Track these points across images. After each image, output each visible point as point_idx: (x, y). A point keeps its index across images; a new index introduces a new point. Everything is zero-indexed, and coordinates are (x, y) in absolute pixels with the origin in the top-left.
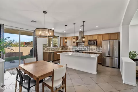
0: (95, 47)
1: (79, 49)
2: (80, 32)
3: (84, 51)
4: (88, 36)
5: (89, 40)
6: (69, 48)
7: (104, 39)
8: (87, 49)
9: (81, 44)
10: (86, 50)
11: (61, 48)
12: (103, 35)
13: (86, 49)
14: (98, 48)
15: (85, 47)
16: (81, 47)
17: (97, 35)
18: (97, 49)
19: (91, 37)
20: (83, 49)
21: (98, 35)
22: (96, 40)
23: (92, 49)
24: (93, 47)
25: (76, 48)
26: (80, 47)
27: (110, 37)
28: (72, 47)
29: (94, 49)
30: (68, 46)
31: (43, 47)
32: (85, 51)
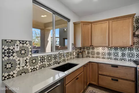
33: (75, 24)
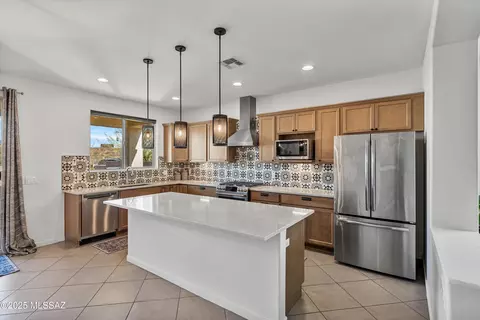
0: (311, 170)
1: (243, 175)
2: (243, 100)
3: (261, 184)
4: (275, 115)
5: (282, 137)
6: (204, 172)
7: (350, 130)
8: (273, 177)
9: (249, 154)
10: (271, 181)
11: (165, 173)
12: (344, 109)
13: (270, 176)
14: (322, 172)
15: (267, 166)
16: (251, 166)
17: (315, 110)
18: (317, 178)
19: (291, 119)
20: (259, 175)
21: (320, 112)
22: (313, 134)
23: (295, 177)
24: (299, 169)
25: (229, 174)
26: (247, 170)
27: (377, 117)
28: (212, 168)
29: (306, 178)
30: (198, 164)
31: (66, 167)
32: (267, 184)
33: (165, 127)
